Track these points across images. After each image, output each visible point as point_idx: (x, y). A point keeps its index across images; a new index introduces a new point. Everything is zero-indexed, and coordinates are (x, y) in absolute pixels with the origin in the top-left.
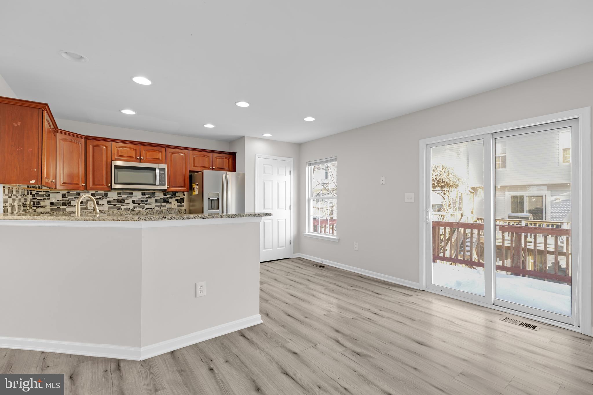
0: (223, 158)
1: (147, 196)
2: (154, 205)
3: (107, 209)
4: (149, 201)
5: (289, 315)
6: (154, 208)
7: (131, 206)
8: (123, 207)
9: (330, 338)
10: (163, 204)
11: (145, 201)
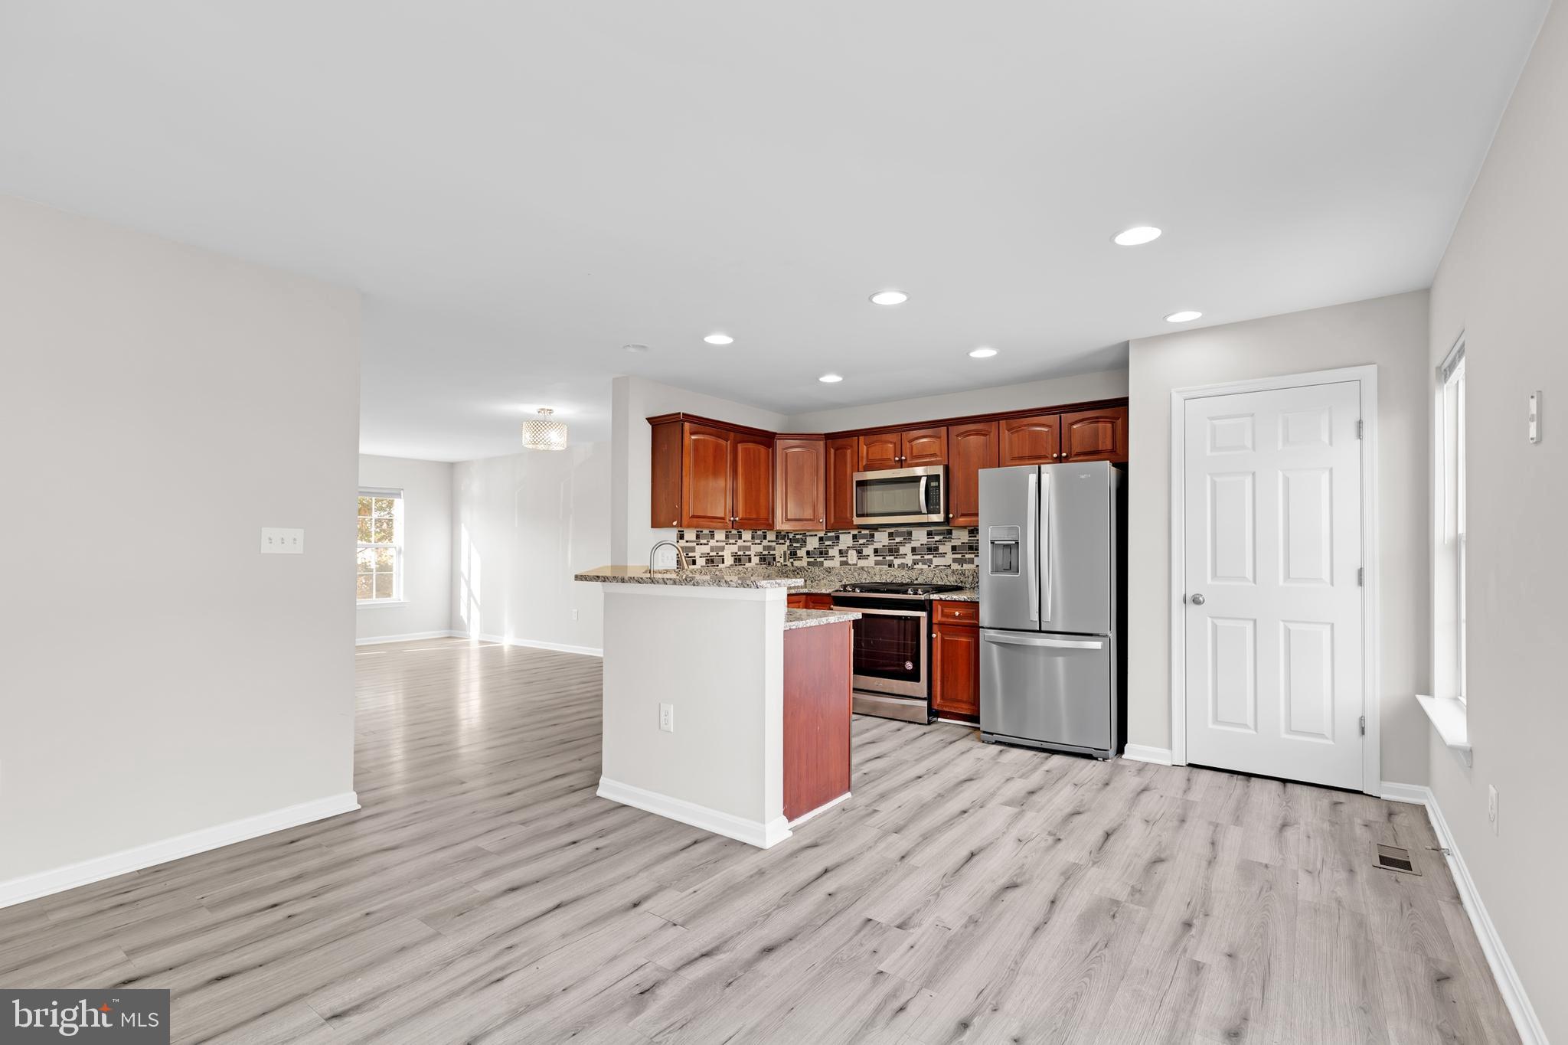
0: (1095, 420)
1: (937, 538)
2: (950, 556)
3: (872, 564)
4: (942, 549)
6: (949, 566)
7: (909, 560)
8: (897, 562)
10: (967, 556)
11: (933, 550)
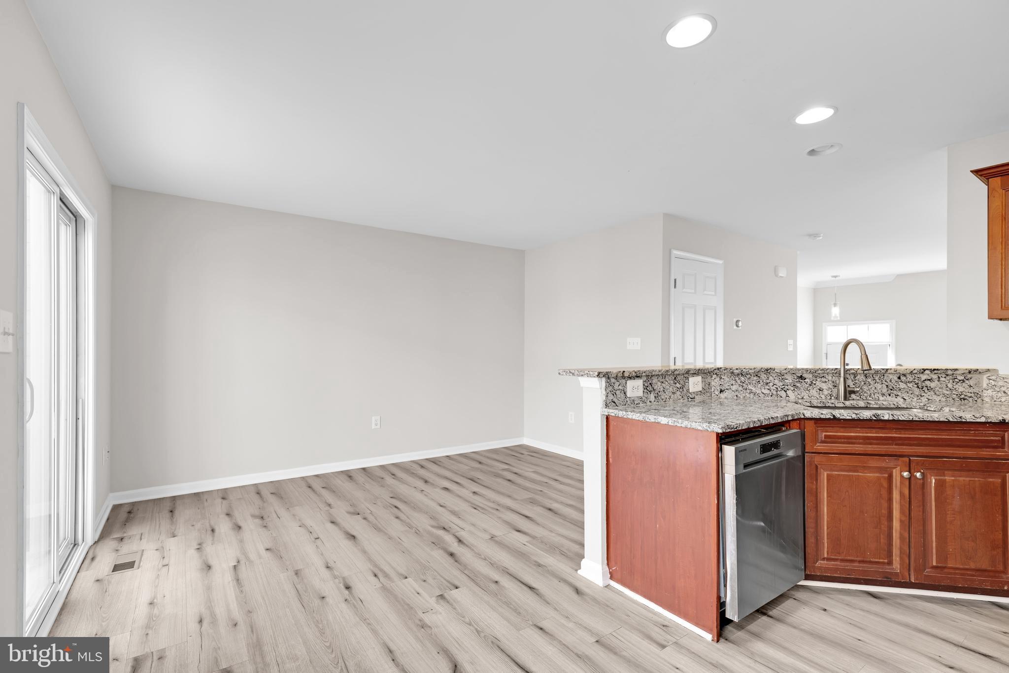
5: (531, 588)
9: (467, 546)
